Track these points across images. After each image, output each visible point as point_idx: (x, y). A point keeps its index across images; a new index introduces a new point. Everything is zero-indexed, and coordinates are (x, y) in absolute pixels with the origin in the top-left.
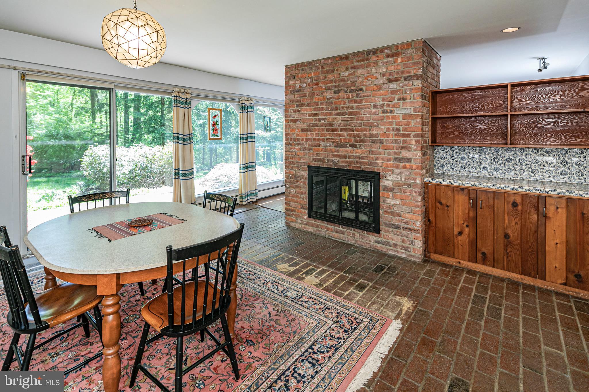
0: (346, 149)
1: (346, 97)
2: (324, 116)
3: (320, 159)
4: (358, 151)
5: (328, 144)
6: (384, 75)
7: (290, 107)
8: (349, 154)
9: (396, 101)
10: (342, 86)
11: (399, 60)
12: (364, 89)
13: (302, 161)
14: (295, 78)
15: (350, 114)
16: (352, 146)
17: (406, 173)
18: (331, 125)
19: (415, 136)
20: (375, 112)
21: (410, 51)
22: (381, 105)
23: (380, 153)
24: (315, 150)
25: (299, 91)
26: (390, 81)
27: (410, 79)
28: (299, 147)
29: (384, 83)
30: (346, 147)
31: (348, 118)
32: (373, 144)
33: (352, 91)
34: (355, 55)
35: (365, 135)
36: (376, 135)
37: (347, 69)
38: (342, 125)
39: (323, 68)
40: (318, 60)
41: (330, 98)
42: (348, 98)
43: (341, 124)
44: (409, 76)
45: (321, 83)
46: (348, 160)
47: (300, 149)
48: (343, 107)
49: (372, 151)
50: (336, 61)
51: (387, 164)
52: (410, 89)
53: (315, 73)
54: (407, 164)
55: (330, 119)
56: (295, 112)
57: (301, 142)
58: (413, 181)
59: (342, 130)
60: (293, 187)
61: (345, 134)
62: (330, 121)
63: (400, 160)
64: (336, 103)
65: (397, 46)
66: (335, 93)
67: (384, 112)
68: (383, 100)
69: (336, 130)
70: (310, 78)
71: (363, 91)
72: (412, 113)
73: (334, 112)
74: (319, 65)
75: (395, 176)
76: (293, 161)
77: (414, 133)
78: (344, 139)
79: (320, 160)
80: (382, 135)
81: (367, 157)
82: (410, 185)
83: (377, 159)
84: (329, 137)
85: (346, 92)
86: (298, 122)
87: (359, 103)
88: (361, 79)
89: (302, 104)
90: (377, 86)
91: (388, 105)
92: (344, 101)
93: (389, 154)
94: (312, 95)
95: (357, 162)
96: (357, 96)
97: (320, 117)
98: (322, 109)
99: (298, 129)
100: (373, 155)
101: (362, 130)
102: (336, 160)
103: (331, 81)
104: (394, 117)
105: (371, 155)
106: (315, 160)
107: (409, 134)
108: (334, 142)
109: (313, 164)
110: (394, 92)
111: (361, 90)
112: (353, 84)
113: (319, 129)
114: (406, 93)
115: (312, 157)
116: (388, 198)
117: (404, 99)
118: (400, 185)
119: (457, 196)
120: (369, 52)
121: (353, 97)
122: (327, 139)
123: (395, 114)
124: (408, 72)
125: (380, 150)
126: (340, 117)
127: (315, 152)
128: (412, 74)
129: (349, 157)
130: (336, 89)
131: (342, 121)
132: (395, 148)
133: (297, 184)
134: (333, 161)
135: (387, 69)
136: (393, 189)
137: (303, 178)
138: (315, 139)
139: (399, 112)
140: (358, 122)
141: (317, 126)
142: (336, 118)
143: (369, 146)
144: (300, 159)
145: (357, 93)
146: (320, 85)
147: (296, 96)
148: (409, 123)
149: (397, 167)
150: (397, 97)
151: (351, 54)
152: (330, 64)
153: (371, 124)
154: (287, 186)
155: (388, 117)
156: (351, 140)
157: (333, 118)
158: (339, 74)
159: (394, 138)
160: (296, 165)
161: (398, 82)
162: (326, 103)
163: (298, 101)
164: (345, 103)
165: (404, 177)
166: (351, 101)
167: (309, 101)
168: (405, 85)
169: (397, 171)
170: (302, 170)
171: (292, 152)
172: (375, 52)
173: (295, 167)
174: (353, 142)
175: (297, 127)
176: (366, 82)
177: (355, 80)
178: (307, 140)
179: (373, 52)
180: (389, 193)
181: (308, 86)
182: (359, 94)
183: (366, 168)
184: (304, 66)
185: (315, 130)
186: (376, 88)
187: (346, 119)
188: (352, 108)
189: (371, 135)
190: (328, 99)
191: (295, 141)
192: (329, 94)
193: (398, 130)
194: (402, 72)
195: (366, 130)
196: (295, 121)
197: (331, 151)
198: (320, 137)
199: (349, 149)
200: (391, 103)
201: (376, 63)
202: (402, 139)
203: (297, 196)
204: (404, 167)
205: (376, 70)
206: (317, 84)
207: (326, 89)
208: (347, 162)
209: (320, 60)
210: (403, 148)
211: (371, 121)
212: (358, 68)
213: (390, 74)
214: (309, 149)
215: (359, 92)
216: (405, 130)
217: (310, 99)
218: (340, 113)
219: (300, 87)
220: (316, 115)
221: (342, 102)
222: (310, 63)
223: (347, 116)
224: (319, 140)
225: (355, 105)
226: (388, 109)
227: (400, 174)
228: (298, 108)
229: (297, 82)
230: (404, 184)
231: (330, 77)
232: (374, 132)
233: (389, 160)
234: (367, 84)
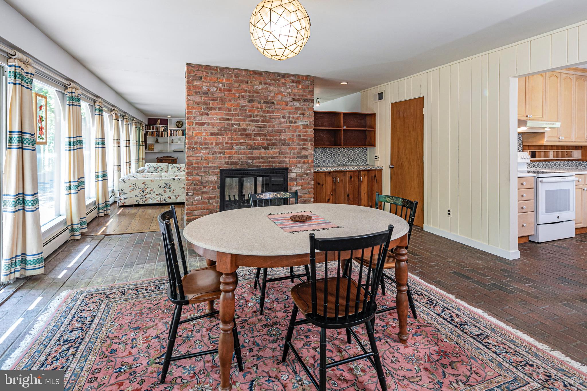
0: (260, 151)
1: (259, 107)
2: (237, 121)
3: (233, 162)
4: (270, 152)
5: (242, 147)
6: (290, 95)
7: (195, 109)
8: (263, 155)
9: (298, 115)
10: (256, 97)
11: (300, 87)
12: (275, 103)
13: (210, 165)
14: (201, 79)
15: (263, 121)
16: (266, 148)
17: (305, 166)
18: (245, 130)
19: (310, 140)
20: (284, 122)
21: (307, 82)
22: (288, 117)
23: (287, 153)
24: (227, 153)
25: (207, 93)
26: (294, 100)
27: (307, 101)
28: (207, 151)
29: (290, 101)
30: (260, 149)
31: (261, 125)
32: (282, 146)
33: (264, 103)
34: (267, 73)
35: (276, 140)
36: (285, 140)
37: (260, 83)
38: (256, 130)
39: (236, 77)
40: (231, 69)
41: (244, 106)
42: (262, 108)
43: (254, 130)
44: (307, 99)
45: (234, 91)
46: (261, 160)
47: (209, 154)
48: (257, 116)
49: (282, 152)
50: (251, 74)
51: (292, 161)
52: (308, 108)
53: (226, 80)
54: (306, 160)
55: (243, 125)
56: (202, 114)
57: (210, 146)
58: (309, 171)
59: (255, 135)
60: (197, 194)
61: (259, 138)
62: (244, 126)
63: (302, 157)
64: (250, 111)
65: (299, 76)
66: (250, 102)
67: (290, 122)
68: (290, 113)
69: (250, 135)
70: (221, 83)
71: (274, 104)
72: (309, 125)
73: (248, 119)
74: (232, 73)
75: (298, 169)
76: (199, 166)
77: (309, 138)
78: (258, 143)
79: (233, 163)
80: (289, 139)
81: (278, 156)
82: (307, 174)
83: (285, 157)
84: (243, 141)
85: (260, 103)
86: (206, 125)
87: (271, 113)
88: (273, 94)
89: (212, 108)
90: (285, 103)
91: (293, 118)
92: (258, 110)
93: (294, 153)
94: (223, 100)
95: (270, 162)
96: (269, 107)
97: (233, 122)
98: (236, 115)
99: (206, 133)
100: (282, 155)
101: (273, 136)
102: (250, 161)
103: (245, 91)
104: (297, 127)
105: (280, 155)
106: (227, 163)
107: (307, 139)
108: (248, 145)
109: (225, 167)
110: (297, 109)
111: (273, 103)
112: (266, 97)
113: (232, 133)
114: (305, 110)
115: (223, 161)
116: (293, 186)
117: (303, 114)
118: (301, 175)
119: (327, 178)
120: (279, 74)
121: (266, 108)
122: (241, 143)
123: (298, 125)
124: (306, 96)
125: (287, 151)
126: (254, 123)
127: (227, 156)
128: (308, 98)
129: (262, 158)
130: (250, 99)
131: (255, 127)
132: (298, 149)
133: (205, 190)
134: (247, 163)
135: (292, 91)
136: (297, 179)
137: (212, 182)
138: (227, 143)
139: (301, 123)
140: (271, 129)
141: (229, 131)
142: (250, 124)
143: (279, 148)
144: (208, 164)
145: (269, 105)
146: (233, 92)
147: (203, 98)
148: (306, 132)
149: (299, 163)
150: (299, 112)
151: (264, 72)
152: (244, 75)
153: (280, 131)
154: (190, 194)
155: (293, 126)
156: (265, 143)
157: (247, 124)
158: (253, 86)
159: (297, 142)
160: (203, 170)
161: (300, 102)
162: (240, 110)
163: (206, 104)
164: (258, 112)
165: (303, 170)
166: (264, 111)
167: (220, 106)
168: (304, 105)
169: (299, 165)
170: (211, 175)
171: (197, 157)
172: (284, 75)
173: (201, 172)
174: (266, 145)
175: (205, 130)
176: (277, 98)
177: (268, 94)
178: (217, 144)
179: (282, 76)
180: (294, 182)
181: (218, 91)
182: (271, 106)
183: (276, 166)
184: (214, 70)
185: (227, 135)
186: (284, 104)
187: (260, 126)
188: (265, 117)
189: (281, 140)
190: (242, 106)
191: (202, 145)
192: (243, 102)
193: (300, 136)
194: (302, 96)
195: (276, 135)
196: (203, 124)
197: (245, 153)
198: (233, 141)
199: (262, 151)
200: (296, 117)
201: (284, 85)
202: (302, 142)
203: (203, 203)
204: (304, 162)
205: (285, 90)
206: (230, 91)
207: (239, 97)
208: (261, 162)
209: (234, 69)
210: (303, 149)
211: (281, 128)
212: (270, 85)
213: (295, 95)
214: (220, 153)
215: (271, 105)
216: (304, 136)
217: (222, 104)
218: (254, 120)
219: (209, 90)
220: (228, 119)
221: (256, 111)
222: (222, 69)
223: (260, 123)
224: (232, 144)
225: (268, 114)
226: (293, 120)
227: (301, 167)
228: (206, 111)
229: (204, 84)
230: (304, 174)
231: (244, 87)
232: (283, 137)
233: (294, 158)
234: (278, 99)
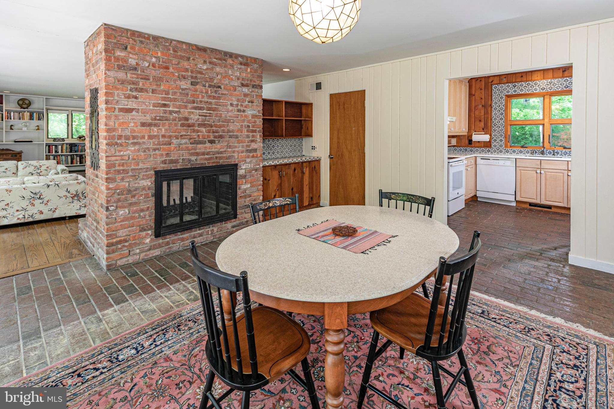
0: (205, 145)
1: (204, 91)
2: (177, 108)
3: (172, 160)
4: (217, 147)
5: (184, 141)
6: (238, 79)
7: (118, 89)
8: (208, 150)
9: (247, 103)
10: (200, 79)
11: (249, 70)
12: (222, 87)
13: (141, 166)
14: (126, 48)
15: (209, 109)
16: (212, 142)
17: (254, 160)
18: (187, 119)
19: (259, 132)
20: (232, 110)
21: (256, 66)
22: (236, 104)
23: (236, 147)
24: (164, 150)
25: (135, 69)
26: (243, 85)
27: (256, 88)
28: (137, 147)
29: (238, 86)
30: (205, 143)
31: (206, 113)
32: (230, 139)
33: (210, 86)
34: (213, 50)
35: (223, 131)
36: (233, 131)
37: (205, 62)
38: (200, 120)
39: (175, 51)
40: (168, 39)
41: (186, 89)
42: (207, 92)
43: (198, 119)
44: (255, 85)
45: (173, 69)
46: (206, 156)
47: (139, 151)
48: (201, 102)
49: (230, 146)
50: (193, 49)
51: (241, 155)
52: (256, 95)
53: (162, 53)
54: (255, 154)
55: (185, 113)
56: (128, 97)
57: (141, 141)
58: (258, 166)
59: (200, 125)
60: (123, 207)
61: (204, 130)
62: (186, 115)
63: (250, 151)
64: (193, 95)
65: (247, 58)
66: (192, 84)
67: (239, 111)
68: (238, 100)
69: (193, 125)
70: (155, 57)
71: (221, 89)
72: (257, 114)
73: (190, 105)
74: (170, 45)
75: (247, 164)
76: (125, 168)
77: (258, 129)
78: (203, 135)
79: (171, 162)
80: (238, 131)
81: (225, 151)
82: (256, 170)
83: (234, 152)
84: (184, 133)
85: (204, 86)
86: (134, 113)
87: (217, 99)
88: (219, 77)
89: (142, 89)
90: (233, 87)
91: (242, 105)
92: (202, 95)
93: (243, 147)
94: (158, 80)
95: (216, 158)
96: (216, 92)
97: (171, 109)
98: (175, 100)
99: (134, 123)
100: (230, 149)
101: (220, 126)
102: (193, 158)
103: (187, 70)
104: (246, 116)
105: (228, 149)
106: (164, 162)
107: (256, 130)
108: (191, 139)
109: (161, 167)
110: (246, 95)
111: (219, 87)
112: (212, 79)
113: (171, 124)
114: (253, 98)
115: (159, 159)
116: (242, 184)
117: (252, 102)
118: (250, 172)
119: (273, 172)
120: (226, 53)
121: (211, 93)
122: (181, 136)
123: (246, 114)
124: (254, 82)
125: (236, 144)
126: (198, 111)
127: (164, 153)
128: (257, 84)
129: (208, 154)
130: (193, 80)
131: (200, 116)
132: (246, 142)
133: (134, 200)
134: (190, 160)
135: (240, 74)
136: (246, 176)
137: (144, 189)
138: (163, 136)
139: (250, 112)
140: (217, 118)
141: (166, 120)
142: (193, 112)
143: (227, 141)
144: (138, 165)
145: (215, 89)
146: (171, 70)
147: (129, 75)
148: (255, 122)
149: (248, 157)
150: (247, 99)
151: (209, 48)
152: (185, 50)
153: (228, 121)
154: (112, 208)
155: (242, 115)
156: (210, 135)
157: (189, 112)
158: (196, 65)
159: (246, 134)
160: (130, 174)
161: (248, 88)
162: (181, 93)
163: (134, 83)
164: (203, 97)
165: (252, 165)
166: (210, 97)
167: (154, 87)
168: (253, 91)
169: (248, 160)
170: (143, 179)
171: (122, 156)
172: (231, 55)
173: (128, 177)
174: (212, 138)
175: (133, 119)
176: (224, 81)
177: (214, 76)
178: (150, 137)
179: (230, 55)
180: (243, 180)
181: (151, 67)
182: (218, 91)
183: (224, 162)
184: (144, 38)
185: (164, 125)
186: (232, 89)
187: (205, 114)
188: (211, 103)
189: (229, 131)
190: (183, 89)
191: (129, 139)
192: (185, 84)
193: (249, 126)
194: (251, 81)
195: (224, 126)
196: (130, 111)
197: (187, 149)
198: (171, 134)
199: (208, 145)
200: (244, 104)
201: (232, 66)
202: (251, 134)
203: (133, 218)
204: (253, 157)
205: (232, 72)
206: (167, 68)
207: (179, 77)
208: (206, 159)
209: (172, 40)
210: (252, 141)
211: (228, 118)
212: (216, 65)
213: (243, 79)
214: (155, 150)
215: (217, 89)
216: (253, 126)
217: (157, 85)
218: (198, 107)
219: (137, 64)
220: (165, 105)
221: (200, 96)
222: (156, 38)
223: (205, 111)
224: (170, 137)
225: (214, 101)
226: (242, 109)
227: (250, 162)
228: (134, 94)
229: (131, 56)
230: (253, 170)
231: (185, 64)
232: (231, 128)
233: (242, 152)
234: (225, 83)
